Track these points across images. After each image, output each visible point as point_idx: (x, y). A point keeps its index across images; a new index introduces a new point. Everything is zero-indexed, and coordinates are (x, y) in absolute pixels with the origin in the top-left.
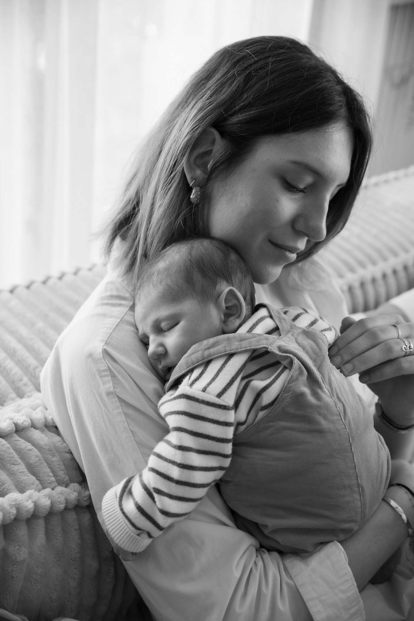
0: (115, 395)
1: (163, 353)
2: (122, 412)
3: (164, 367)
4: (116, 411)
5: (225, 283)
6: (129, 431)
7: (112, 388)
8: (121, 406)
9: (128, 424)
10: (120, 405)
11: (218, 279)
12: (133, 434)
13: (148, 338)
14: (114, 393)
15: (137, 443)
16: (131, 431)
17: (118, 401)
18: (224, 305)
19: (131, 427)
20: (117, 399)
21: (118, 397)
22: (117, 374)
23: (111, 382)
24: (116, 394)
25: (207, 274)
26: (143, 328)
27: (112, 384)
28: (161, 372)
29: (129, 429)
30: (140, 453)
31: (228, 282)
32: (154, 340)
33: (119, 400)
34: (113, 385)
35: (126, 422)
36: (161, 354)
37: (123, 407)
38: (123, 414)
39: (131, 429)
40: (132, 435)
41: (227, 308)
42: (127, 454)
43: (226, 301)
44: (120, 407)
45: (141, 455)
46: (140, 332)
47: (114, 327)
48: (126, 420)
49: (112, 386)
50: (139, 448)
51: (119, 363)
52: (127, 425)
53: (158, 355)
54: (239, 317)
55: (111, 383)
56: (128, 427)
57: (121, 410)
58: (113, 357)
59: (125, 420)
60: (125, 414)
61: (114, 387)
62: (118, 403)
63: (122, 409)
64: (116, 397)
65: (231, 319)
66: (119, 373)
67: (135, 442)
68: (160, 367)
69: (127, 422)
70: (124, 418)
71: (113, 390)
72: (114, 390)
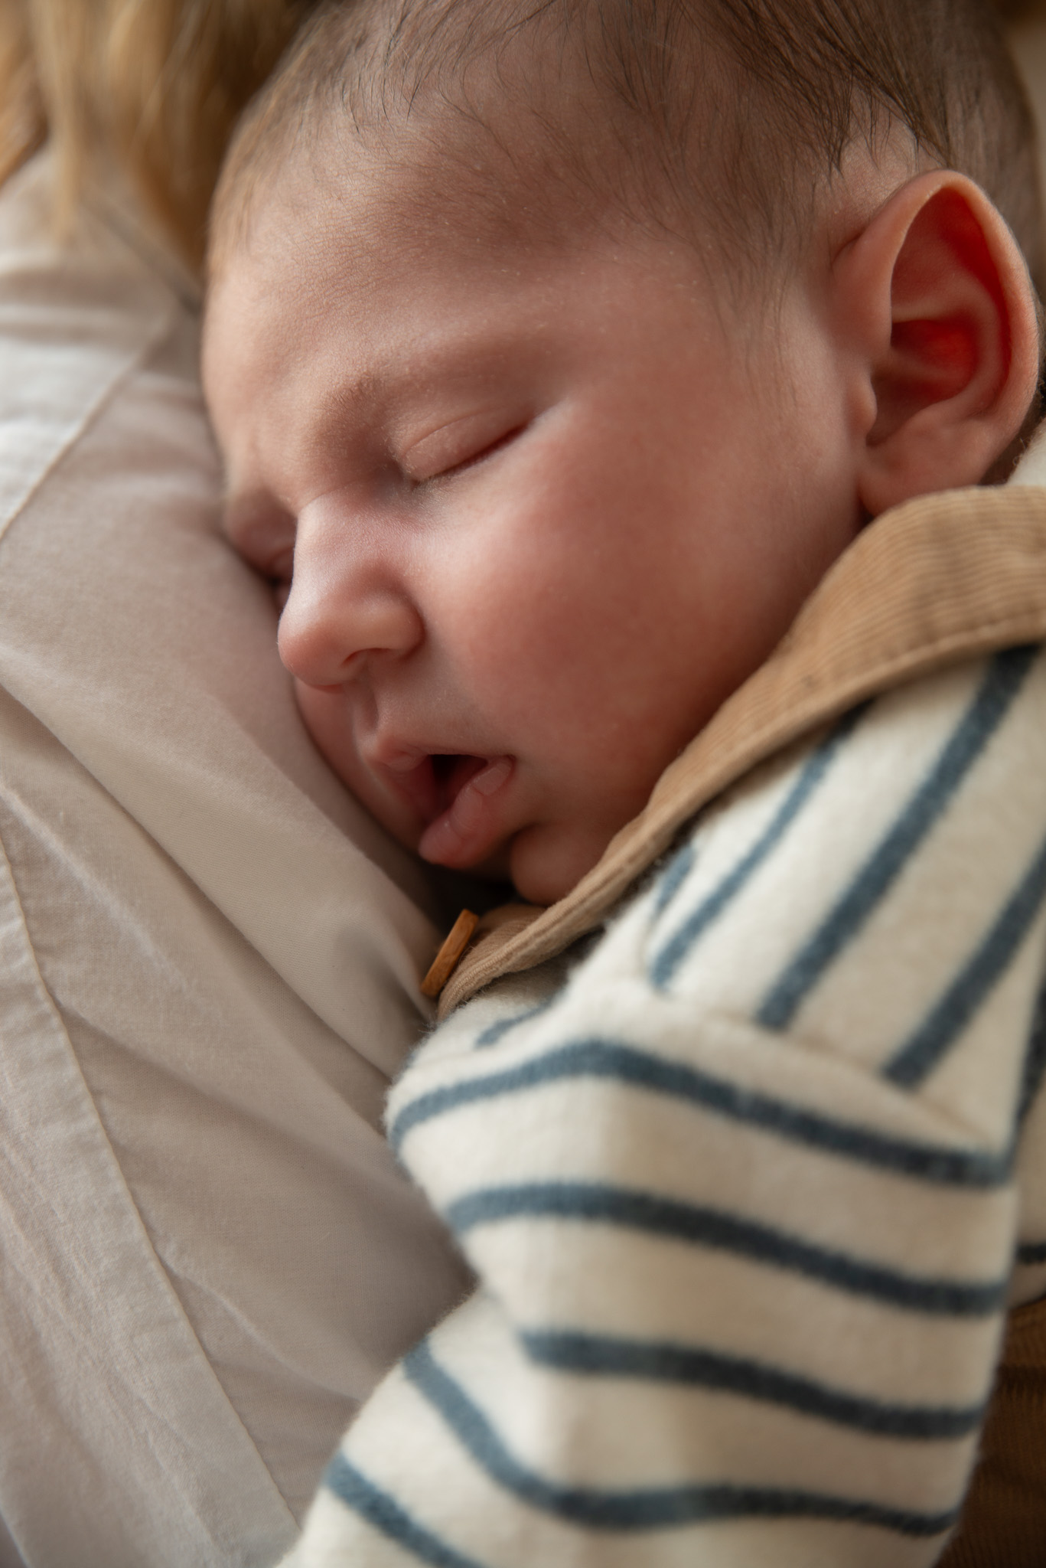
0: (47, 1006)
1: (397, 642)
2: (100, 1136)
3: (394, 749)
4: (58, 1132)
5: (903, 137)
6: (164, 1285)
7: (27, 958)
8: (96, 1094)
9: (149, 1229)
10: (81, 1088)
11: (858, 98)
12: (185, 1304)
13: (284, 522)
14: (40, 993)
15: (214, 1364)
16: (173, 1279)
17: (70, 1058)
18: (883, 310)
19: (170, 1253)
20: (62, 1039)
21: (72, 1023)
22: (53, 842)
23: (14, 906)
24: (57, 1004)
25: (776, 48)
26: (253, 447)
27: (18, 923)
28: (381, 789)
29: (153, 1265)
30: (243, 1436)
31: (921, 131)
32: (331, 546)
33: (75, 1046)
34: (31, 934)
35: (133, 1217)
36: (377, 651)
37: (107, 1104)
38: (107, 1154)
39: (171, 1263)
40: (177, 1310)
41: (903, 333)
42: (151, 1438)
43: (906, 278)
44: (87, 1105)
45: (250, 1448)
46: (238, 477)
47: (34, 477)
48: (134, 1195)
49: (24, 940)
50: (231, 1399)
51: (77, 755)
52: (138, 1233)
53: (352, 657)
54: (990, 405)
55: (11, 918)
56: (146, 1251)
57: (93, 1120)
58: (28, 704)
59: (127, 1201)
60: (121, 1152)
61: (38, 949)
62: (71, 1070)
63: (102, 1115)
64: (56, 1021)
65: (931, 416)
66: (70, 831)
67: (199, 1360)
68: (369, 744)
69: (141, 1212)
70: (119, 1186)
71: (34, 975)
72: (41, 967)
